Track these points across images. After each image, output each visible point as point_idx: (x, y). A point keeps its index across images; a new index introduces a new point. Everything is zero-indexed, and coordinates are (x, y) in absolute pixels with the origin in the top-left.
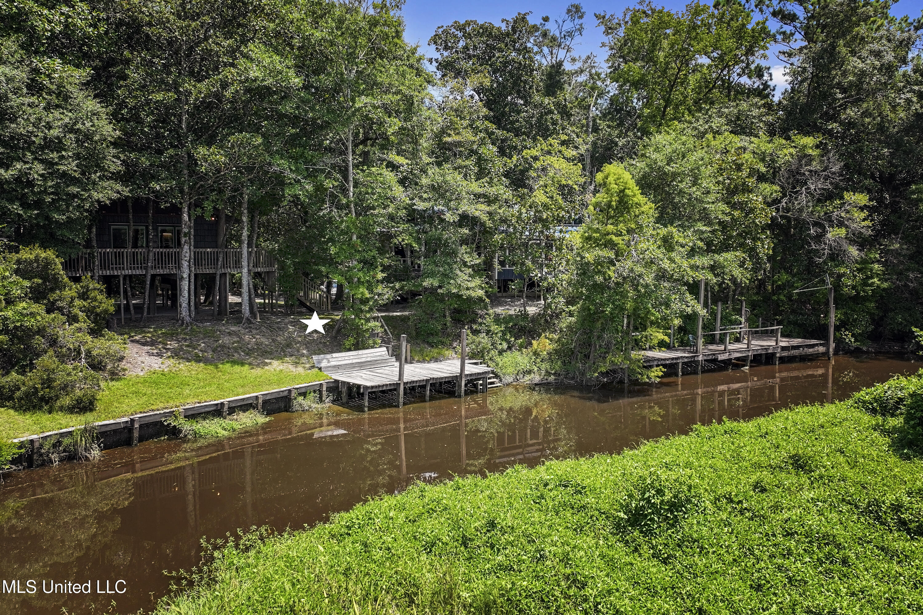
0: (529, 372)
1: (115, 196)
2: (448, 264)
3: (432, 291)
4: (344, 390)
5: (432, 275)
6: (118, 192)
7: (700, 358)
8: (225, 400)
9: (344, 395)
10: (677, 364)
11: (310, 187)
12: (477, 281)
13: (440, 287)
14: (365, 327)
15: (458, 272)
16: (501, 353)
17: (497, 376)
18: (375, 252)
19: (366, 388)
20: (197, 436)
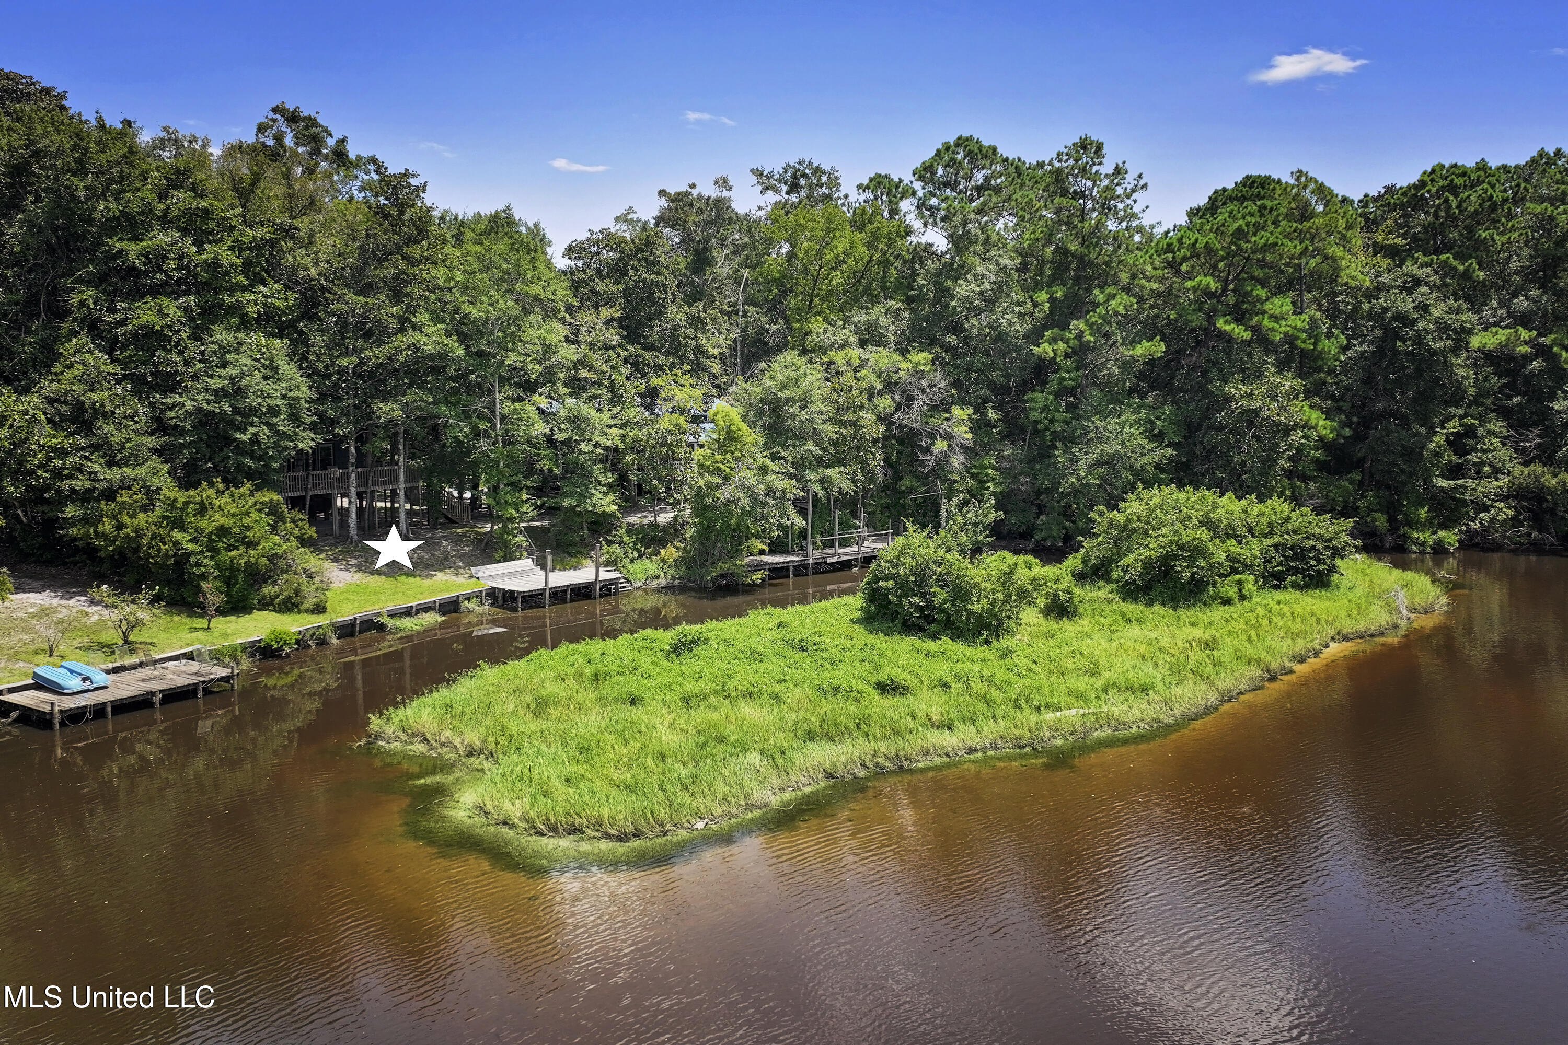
0: (657, 577)
1: (313, 444)
2: (585, 485)
3: (572, 508)
4: (500, 595)
5: (571, 495)
6: (313, 439)
7: (810, 561)
8: (413, 604)
9: (500, 599)
10: (787, 568)
11: (467, 430)
12: (611, 497)
13: (577, 506)
14: (513, 542)
15: (594, 492)
16: (632, 561)
17: (628, 581)
18: (520, 477)
19: (519, 592)
20: (398, 629)
